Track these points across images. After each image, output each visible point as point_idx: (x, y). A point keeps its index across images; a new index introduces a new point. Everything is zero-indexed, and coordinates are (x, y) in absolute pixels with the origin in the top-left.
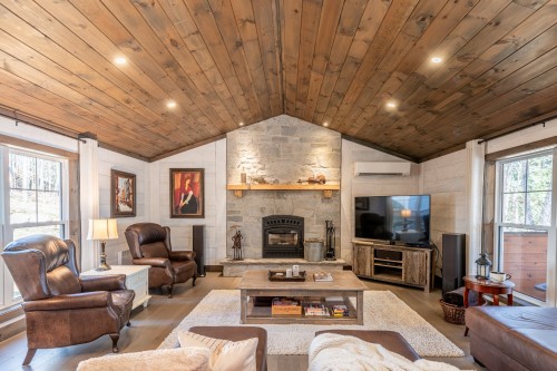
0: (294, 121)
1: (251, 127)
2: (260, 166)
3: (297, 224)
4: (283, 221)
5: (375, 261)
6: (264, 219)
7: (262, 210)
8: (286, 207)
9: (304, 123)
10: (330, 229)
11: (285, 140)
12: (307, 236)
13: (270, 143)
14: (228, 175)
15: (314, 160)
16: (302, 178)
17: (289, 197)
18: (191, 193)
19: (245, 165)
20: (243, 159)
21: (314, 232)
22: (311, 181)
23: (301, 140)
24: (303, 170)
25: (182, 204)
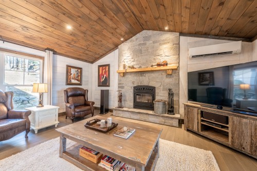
0: (150, 33)
1: (129, 41)
2: (132, 60)
3: (151, 91)
4: (144, 89)
5: (202, 121)
6: (134, 87)
7: (133, 83)
8: (145, 81)
9: (155, 32)
10: (171, 94)
11: (145, 44)
12: (157, 98)
13: (137, 47)
14: (119, 66)
15: (161, 52)
16: (154, 64)
17: (147, 75)
18: (105, 76)
19: (126, 61)
20: (125, 58)
21: (161, 96)
22: (159, 65)
23: (154, 42)
24: (154, 59)
25: (102, 80)
